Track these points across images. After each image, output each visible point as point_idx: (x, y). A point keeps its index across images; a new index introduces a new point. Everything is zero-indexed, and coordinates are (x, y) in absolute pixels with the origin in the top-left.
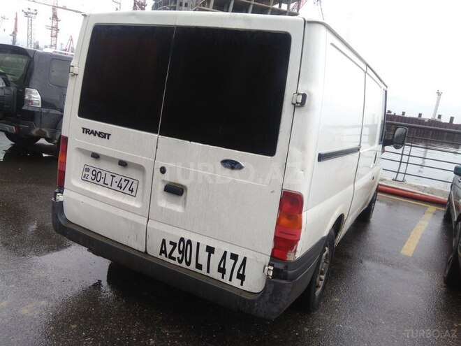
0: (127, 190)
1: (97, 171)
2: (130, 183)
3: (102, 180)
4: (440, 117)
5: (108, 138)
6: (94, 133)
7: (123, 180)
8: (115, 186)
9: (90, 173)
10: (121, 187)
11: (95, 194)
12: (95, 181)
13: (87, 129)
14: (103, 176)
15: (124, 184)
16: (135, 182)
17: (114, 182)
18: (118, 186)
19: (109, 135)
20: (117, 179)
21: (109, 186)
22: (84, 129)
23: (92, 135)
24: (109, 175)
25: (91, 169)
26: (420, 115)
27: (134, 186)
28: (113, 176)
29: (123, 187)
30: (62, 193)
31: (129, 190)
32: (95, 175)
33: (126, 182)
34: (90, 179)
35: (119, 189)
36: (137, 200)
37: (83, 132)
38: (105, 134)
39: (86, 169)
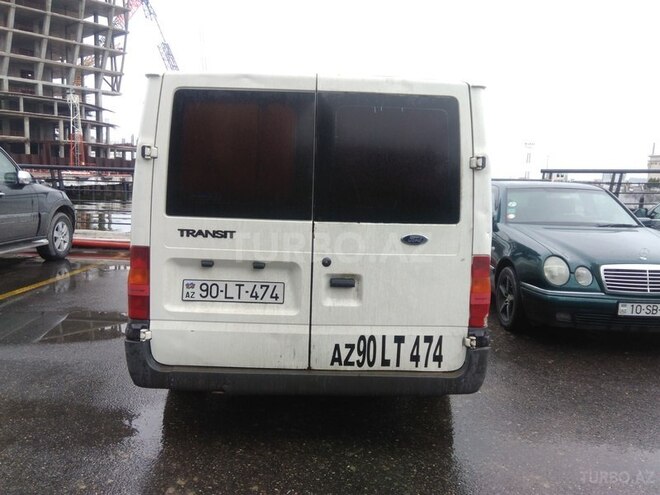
0: (267, 299)
1: (209, 284)
2: (271, 289)
3: (222, 294)
5: (231, 237)
6: (203, 234)
7: (259, 285)
8: (245, 297)
9: (197, 290)
10: (256, 297)
12: (208, 298)
13: (188, 231)
14: (222, 287)
15: (260, 292)
16: (280, 285)
17: (243, 292)
18: (251, 296)
20: (248, 287)
21: (236, 299)
22: (182, 231)
23: (200, 237)
24: (231, 285)
25: (198, 284)
27: (278, 291)
28: (240, 286)
29: (260, 295)
30: (148, 328)
31: (272, 297)
32: (207, 290)
33: (265, 288)
34: (198, 298)
35: (253, 300)
36: (287, 307)
37: (182, 235)
38: (226, 232)
39: (187, 285)
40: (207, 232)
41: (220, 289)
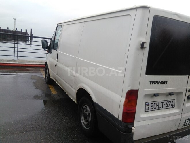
0: (170, 106)
1: (154, 103)
2: (171, 102)
3: (157, 107)
4: (16, 29)
5: (166, 83)
6: (158, 83)
7: (168, 102)
8: (164, 107)
9: (150, 106)
10: (167, 106)
11: (157, 116)
12: (153, 109)
13: (153, 82)
14: (157, 104)
16: (174, 101)
17: (163, 105)
18: (166, 106)
19: (167, 82)
20: (165, 103)
21: (162, 108)
22: (151, 82)
23: (157, 84)
24: (160, 102)
25: (150, 104)
26: (8, 28)
27: (173, 103)
28: (163, 102)
29: (168, 105)
30: (133, 126)
31: (171, 106)
32: (153, 106)
33: (170, 102)
34: (150, 109)
35: (166, 107)
36: (175, 109)
37: (151, 84)
38: (165, 81)
39: (147, 104)
40: (159, 81)
41: (157, 105)
